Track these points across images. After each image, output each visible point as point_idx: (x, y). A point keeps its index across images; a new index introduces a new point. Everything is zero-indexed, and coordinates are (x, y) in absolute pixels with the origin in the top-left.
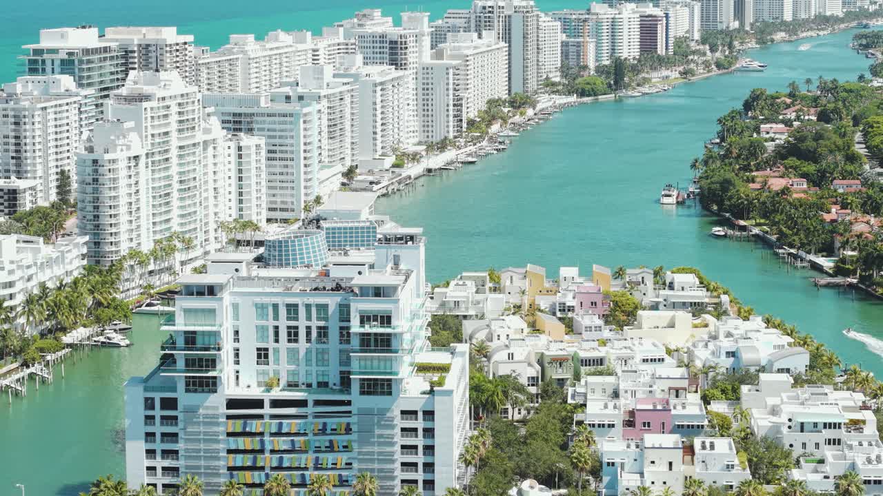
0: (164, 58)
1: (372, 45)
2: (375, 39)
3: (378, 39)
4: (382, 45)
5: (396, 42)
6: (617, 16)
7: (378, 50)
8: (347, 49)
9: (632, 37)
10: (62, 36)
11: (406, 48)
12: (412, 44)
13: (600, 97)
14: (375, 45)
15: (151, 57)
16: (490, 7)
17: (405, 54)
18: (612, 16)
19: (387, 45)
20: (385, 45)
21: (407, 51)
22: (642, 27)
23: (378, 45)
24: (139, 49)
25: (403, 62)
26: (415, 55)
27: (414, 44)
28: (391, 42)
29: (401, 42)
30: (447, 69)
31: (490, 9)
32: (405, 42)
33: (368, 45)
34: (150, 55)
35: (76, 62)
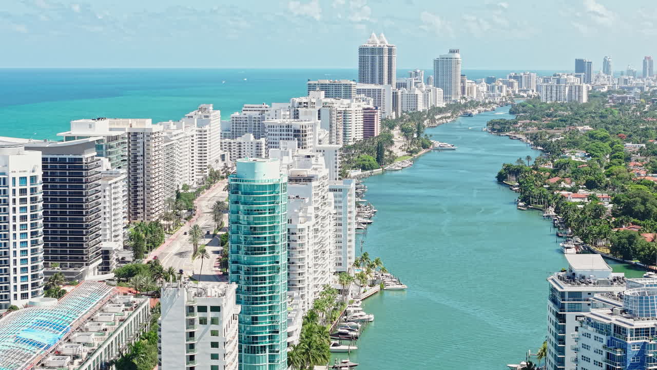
0: (151, 144)
1: (279, 133)
2: (282, 128)
3: (285, 128)
4: (287, 133)
5: (299, 131)
6: (347, 109)
7: (285, 137)
8: (201, 135)
9: (358, 124)
10: (90, 126)
11: (306, 135)
12: (310, 132)
13: (374, 170)
14: (282, 133)
15: (139, 143)
16: (304, 103)
17: (305, 140)
18: (344, 109)
19: (292, 133)
20: (290, 133)
21: (307, 138)
22: (365, 117)
23: (285, 133)
24: (129, 136)
25: (304, 146)
26: (311, 140)
27: (311, 132)
28: (295, 131)
29: (303, 131)
30: (336, 151)
31: (305, 105)
32: (305, 131)
33: (277, 133)
34: (138, 141)
35: (104, 147)
